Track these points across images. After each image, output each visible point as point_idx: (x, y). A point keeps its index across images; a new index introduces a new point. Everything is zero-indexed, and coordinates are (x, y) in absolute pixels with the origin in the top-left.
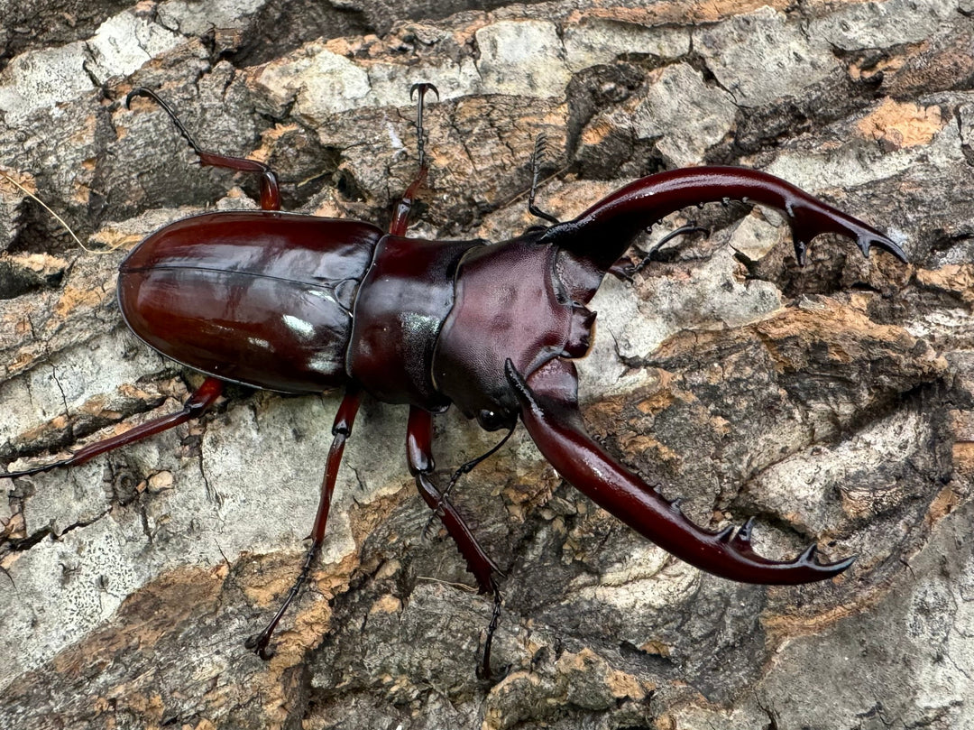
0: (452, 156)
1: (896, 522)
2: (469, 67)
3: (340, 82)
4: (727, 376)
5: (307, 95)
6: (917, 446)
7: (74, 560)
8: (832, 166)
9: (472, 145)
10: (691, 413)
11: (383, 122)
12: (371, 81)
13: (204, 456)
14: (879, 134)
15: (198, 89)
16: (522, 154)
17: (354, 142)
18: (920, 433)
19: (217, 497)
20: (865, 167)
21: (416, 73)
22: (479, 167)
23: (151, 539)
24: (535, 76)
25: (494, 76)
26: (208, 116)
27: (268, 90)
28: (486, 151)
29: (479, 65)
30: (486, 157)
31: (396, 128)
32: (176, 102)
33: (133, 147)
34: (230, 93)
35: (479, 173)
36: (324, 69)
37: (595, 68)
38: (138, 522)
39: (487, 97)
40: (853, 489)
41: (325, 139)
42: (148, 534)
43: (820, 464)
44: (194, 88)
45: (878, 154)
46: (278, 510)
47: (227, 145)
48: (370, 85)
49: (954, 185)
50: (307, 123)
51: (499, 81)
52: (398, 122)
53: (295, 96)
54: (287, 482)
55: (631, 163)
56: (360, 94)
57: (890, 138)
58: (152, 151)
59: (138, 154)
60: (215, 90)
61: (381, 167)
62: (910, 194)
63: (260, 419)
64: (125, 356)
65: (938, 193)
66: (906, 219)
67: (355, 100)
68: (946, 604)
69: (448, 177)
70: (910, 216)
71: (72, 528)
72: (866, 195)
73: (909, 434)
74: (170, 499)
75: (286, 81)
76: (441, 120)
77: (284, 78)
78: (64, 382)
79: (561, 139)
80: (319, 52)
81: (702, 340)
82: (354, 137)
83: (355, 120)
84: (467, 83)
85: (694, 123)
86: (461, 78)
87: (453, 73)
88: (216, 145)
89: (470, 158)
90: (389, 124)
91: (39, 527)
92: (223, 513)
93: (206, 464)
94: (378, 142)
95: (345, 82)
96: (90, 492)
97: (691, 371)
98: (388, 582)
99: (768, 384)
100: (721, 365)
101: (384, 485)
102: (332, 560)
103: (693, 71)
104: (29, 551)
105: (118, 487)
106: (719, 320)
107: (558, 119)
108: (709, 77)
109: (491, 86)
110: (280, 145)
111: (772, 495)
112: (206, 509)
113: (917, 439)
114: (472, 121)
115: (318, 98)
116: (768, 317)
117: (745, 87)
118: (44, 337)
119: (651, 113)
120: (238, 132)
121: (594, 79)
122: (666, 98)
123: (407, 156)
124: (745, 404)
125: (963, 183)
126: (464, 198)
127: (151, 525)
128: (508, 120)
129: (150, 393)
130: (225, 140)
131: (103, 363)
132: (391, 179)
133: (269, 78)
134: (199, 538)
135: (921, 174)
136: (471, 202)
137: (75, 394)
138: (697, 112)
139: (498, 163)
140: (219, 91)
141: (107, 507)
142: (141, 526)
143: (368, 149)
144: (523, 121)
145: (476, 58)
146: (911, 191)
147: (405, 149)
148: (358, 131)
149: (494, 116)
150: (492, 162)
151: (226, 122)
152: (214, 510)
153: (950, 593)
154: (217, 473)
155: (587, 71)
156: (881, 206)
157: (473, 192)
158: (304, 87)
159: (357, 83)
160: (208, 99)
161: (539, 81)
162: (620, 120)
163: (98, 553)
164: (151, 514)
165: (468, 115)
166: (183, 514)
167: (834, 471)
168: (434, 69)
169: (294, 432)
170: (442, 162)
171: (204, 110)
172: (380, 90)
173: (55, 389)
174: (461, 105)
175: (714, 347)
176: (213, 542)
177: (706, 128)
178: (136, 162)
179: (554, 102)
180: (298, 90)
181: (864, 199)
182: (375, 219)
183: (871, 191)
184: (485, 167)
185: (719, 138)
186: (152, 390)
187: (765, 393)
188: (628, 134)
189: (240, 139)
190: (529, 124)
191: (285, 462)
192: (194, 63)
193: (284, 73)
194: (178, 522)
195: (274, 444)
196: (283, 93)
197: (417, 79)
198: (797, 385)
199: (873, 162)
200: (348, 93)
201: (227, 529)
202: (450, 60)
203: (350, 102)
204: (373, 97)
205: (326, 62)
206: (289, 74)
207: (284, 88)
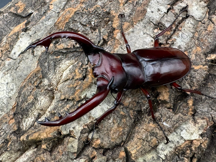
0: (150, 127)
2: (163, 156)
5: (193, 124)
7: (159, 12)
9: (148, 133)
11: (171, 126)
12: (182, 138)
13: (152, 38)
16: (135, 139)
17: (174, 117)
19: (145, 34)
21: (174, 147)
23: (150, 21)
25: (155, 158)
26: (210, 109)
28: (144, 134)
29: (161, 159)
31: (167, 127)
34: (210, 116)
36: (194, 133)
38: (154, 23)
39: (153, 149)
41: (180, 114)
46: (133, 38)
51: (153, 157)
52: (168, 129)
53: (195, 122)
56: (182, 133)
60: (214, 115)
61: (163, 115)
64: (180, 46)
67: (182, 131)
69: (148, 122)
71: (164, 16)
74: (152, 29)
75: (200, 125)
76: (159, 136)
77: (201, 125)
78: (186, 36)
79: (129, 149)
80: (199, 137)
84: (160, 152)
86: (162, 152)
87: (165, 153)
88: (203, 104)
89: (146, 131)
90: (169, 127)
91: (169, 13)
92: (142, 32)
93: (150, 37)
94: (168, 121)
95: (187, 133)
96: (165, 22)
104: (167, 9)
105: (162, 25)
107: (133, 152)
112: (145, 31)
114: (152, 139)
115: (190, 125)
120: (201, 109)
123: (160, 121)
127: (152, 23)
128: (144, 144)
129: (170, 41)
130: (202, 106)
131: (182, 43)
132: (159, 114)
133: (204, 122)
134: (143, 26)
137: (182, 35)
141: (161, 21)
143: (169, 118)
144: (140, 146)
145: (163, 160)
147: (161, 123)
148: (174, 120)
149: (148, 143)
150: (141, 133)
151: (205, 110)
157: (141, 124)
158: (195, 126)
159: (185, 135)
160: (214, 112)
163: (156, 15)
164: (153, 25)
166: (148, 28)
168: (170, 150)
170: (151, 124)
171: (212, 109)
172: (178, 137)
173: (187, 34)
174: (157, 143)
176: (140, 26)
180: (196, 124)
189: (199, 108)
190: (138, 147)
191: (138, 46)
196: (198, 121)
200: (184, 131)
202: (168, 155)
203: (182, 129)
204: (179, 134)
205: (195, 136)
206: (201, 127)
207: (199, 122)
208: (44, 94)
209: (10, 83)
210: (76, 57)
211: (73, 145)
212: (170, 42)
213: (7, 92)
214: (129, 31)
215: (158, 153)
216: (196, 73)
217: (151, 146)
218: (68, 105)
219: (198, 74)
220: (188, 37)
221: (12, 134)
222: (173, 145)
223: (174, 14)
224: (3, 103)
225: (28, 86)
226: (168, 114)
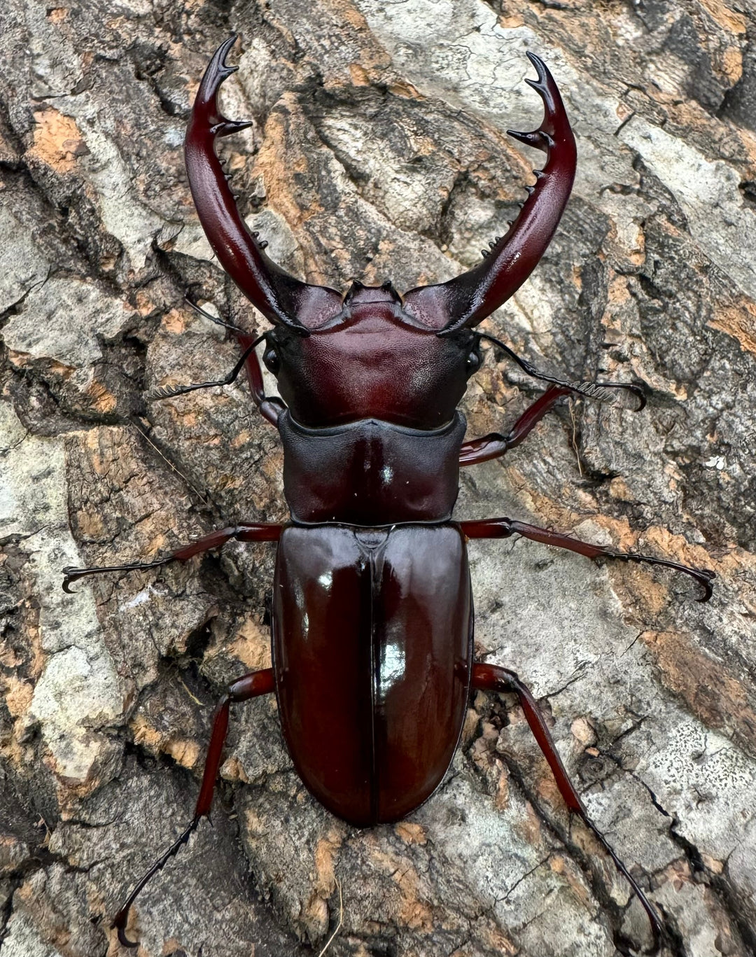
0: (152, 532)
1: (427, 122)
2: (33, 544)
3: (71, 682)
4: (340, 246)
5: (93, 716)
6: (354, 116)
7: (687, 795)
8: (108, 193)
9: (134, 516)
10: (384, 267)
11: (120, 617)
12: (64, 648)
13: (545, 694)
14: (69, 156)
15: (96, 863)
16: (134, 466)
17: (150, 643)
18: (342, 116)
19: (580, 668)
20: (104, 167)
21: (47, 599)
22: (157, 506)
23: (644, 720)
24: (35, 473)
25: (40, 517)
26: (129, 840)
27: (95, 763)
28: (137, 503)
29: (24, 534)
30: (144, 501)
31: (126, 600)
32: (119, 886)
33: (186, 926)
34: (98, 818)
35: (162, 505)
36: (55, 706)
37: (19, 414)
38: (630, 740)
39: (72, 511)
40: (411, 149)
41: (150, 676)
42: (639, 723)
43: (389, 180)
44: (95, 868)
45: (90, 157)
46: (573, 605)
47: (161, 806)
48: (68, 647)
49: (114, 99)
50: (132, 704)
51: (47, 508)
52: (117, 600)
53: (96, 731)
54: (543, 605)
55: (124, 366)
56: (82, 656)
57: (73, 148)
58: (186, 899)
59: (193, 917)
60: (95, 840)
61: (178, 606)
62: (132, 127)
63: (491, 649)
64: (463, 819)
65: (124, 109)
66: (155, 130)
67: (91, 660)
68: (476, 89)
69: (176, 532)
70: (152, 128)
71: (659, 808)
72: (138, 161)
73: (344, 124)
74: (598, 714)
75: (78, 746)
76: (108, 555)
77: (75, 750)
78: (509, 882)
79: (112, 431)
80: (33, 717)
81: (313, 268)
82: (144, 643)
83: (124, 647)
84: (53, 543)
85: (73, 313)
86: (48, 549)
87: (42, 560)
88: (164, 821)
89: (148, 516)
90: (122, 608)
91: (671, 844)
92: (593, 658)
93: (552, 689)
94: (146, 616)
95: (70, 676)
96: (619, 802)
97: (341, 275)
98: (598, 496)
99: (339, 217)
100: (332, 251)
101: (524, 508)
102: (608, 536)
103: (9, 325)
104: (698, 845)
105: (603, 774)
106: (292, 255)
107: (91, 437)
108: (13, 310)
109: (55, 515)
110: (165, 728)
111: (425, 211)
112: (594, 675)
113: (349, 117)
114: (105, 520)
115: (96, 702)
116: (281, 218)
117: (23, 277)
118: (466, 927)
119: (70, 351)
120: (145, 797)
121: (31, 414)
122: (48, 342)
123: (158, 581)
124: (361, 232)
125: (111, 92)
126: (190, 518)
127: (630, 724)
128: (99, 485)
129: (499, 772)
130: (156, 812)
131: (476, 843)
132: (188, 592)
133: (78, 769)
134: (626, 672)
135: (108, 121)
136: (192, 510)
137: (519, 863)
138: (60, 312)
139: (147, 488)
140: (95, 834)
141: (629, 777)
142: (633, 734)
143: (157, 625)
144: (98, 469)
145: (19, 538)
146: (129, 127)
147: (150, 586)
148: (137, 640)
149: (97, 499)
150: (148, 495)
151: (135, 816)
152: (593, 667)
153: (468, 87)
154: (557, 677)
155: (24, 423)
156: (147, 148)
157: (182, 511)
158: (83, 721)
159: (68, 663)
160: (108, 847)
161: (43, 467)
162: (83, 377)
163: (673, 771)
164: (619, 729)
165: (100, 526)
166: (608, 697)
167: (397, 167)
168: (39, 581)
169: (493, 611)
170: (160, 542)
171: (123, 846)
172: (74, 635)
173: (519, 891)
174: (86, 537)
175: (317, 257)
176: (625, 657)
177: (80, 300)
178: (203, 916)
179: (70, 444)
180: (88, 728)
181: (142, 162)
182: (228, 607)
183: (133, 157)
184: (154, 500)
185: (91, 288)
186: (494, 772)
187: (346, 219)
188: (100, 367)
189: (152, 793)
190: (102, 462)
191: (525, 613)
192: (55, 887)
193: (67, 752)
194: (618, 698)
195: (510, 628)
196: (95, 746)
197: (57, 596)
198: (329, 198)
199: (98, 161)
200: (83, 668)
201: (607, 649)
202: (27, 565)
203: (96, 665)
204: (83, 642)
205: (46, 705)
206: (68, 745)
207: (87, 746)
208: (429, 199)
209: (514, 101)
210: (561, 353)
211: (199, 243)
212: (497, 773)
213: (482, 85)
214: (614, 595)
215: (51, 532)
216: (304, 840)
217: (80, 509)
218: (348, 256)
219: (296, 849)
220: (501, 895)
221: (313, 70)
222: (55, 602)
223: (659, 871)
224: (443, 68)
225: (479, 147)
226: (173, 625)
